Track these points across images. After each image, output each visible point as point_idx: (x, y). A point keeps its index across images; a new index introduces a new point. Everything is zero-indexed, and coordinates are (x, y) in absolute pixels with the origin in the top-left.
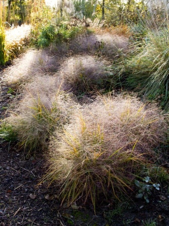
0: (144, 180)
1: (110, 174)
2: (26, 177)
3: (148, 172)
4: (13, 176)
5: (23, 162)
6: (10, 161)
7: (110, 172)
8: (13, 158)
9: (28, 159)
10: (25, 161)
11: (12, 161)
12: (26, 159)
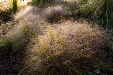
0: (95, 72)
1: (69, 67)
2: (12, 71)
3: (97, 66)
4: (3, 71)
5: (13, 61)
6: (4, 61)
7: (69, 66)
8: (7, 59)
9: (17, 59)
10: (14, 61)
11: (5, 61)
12: (15, 59)
